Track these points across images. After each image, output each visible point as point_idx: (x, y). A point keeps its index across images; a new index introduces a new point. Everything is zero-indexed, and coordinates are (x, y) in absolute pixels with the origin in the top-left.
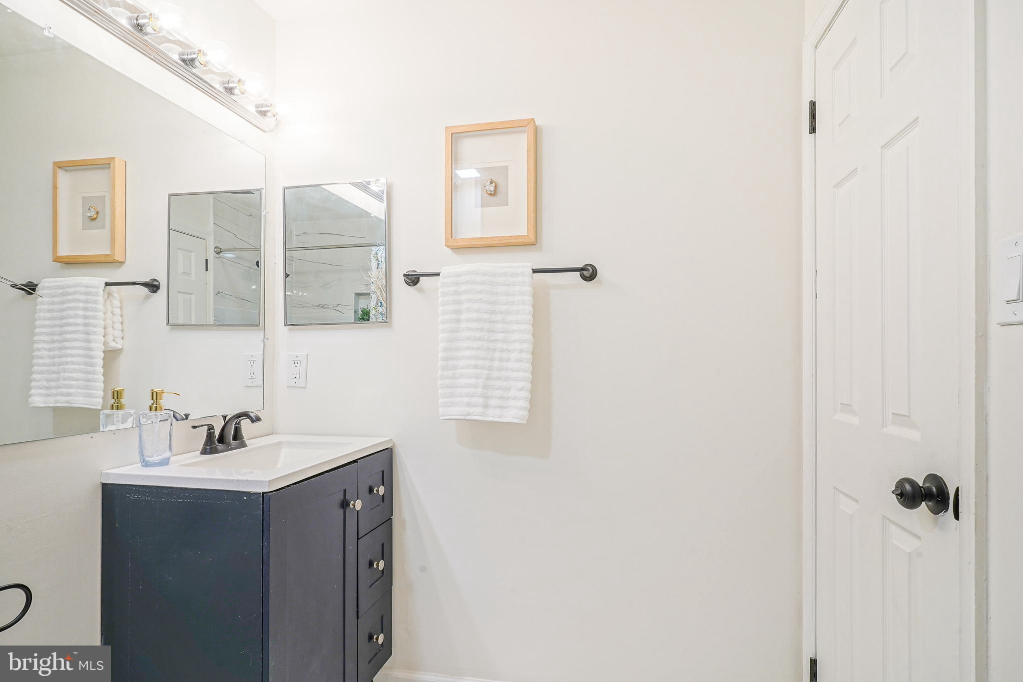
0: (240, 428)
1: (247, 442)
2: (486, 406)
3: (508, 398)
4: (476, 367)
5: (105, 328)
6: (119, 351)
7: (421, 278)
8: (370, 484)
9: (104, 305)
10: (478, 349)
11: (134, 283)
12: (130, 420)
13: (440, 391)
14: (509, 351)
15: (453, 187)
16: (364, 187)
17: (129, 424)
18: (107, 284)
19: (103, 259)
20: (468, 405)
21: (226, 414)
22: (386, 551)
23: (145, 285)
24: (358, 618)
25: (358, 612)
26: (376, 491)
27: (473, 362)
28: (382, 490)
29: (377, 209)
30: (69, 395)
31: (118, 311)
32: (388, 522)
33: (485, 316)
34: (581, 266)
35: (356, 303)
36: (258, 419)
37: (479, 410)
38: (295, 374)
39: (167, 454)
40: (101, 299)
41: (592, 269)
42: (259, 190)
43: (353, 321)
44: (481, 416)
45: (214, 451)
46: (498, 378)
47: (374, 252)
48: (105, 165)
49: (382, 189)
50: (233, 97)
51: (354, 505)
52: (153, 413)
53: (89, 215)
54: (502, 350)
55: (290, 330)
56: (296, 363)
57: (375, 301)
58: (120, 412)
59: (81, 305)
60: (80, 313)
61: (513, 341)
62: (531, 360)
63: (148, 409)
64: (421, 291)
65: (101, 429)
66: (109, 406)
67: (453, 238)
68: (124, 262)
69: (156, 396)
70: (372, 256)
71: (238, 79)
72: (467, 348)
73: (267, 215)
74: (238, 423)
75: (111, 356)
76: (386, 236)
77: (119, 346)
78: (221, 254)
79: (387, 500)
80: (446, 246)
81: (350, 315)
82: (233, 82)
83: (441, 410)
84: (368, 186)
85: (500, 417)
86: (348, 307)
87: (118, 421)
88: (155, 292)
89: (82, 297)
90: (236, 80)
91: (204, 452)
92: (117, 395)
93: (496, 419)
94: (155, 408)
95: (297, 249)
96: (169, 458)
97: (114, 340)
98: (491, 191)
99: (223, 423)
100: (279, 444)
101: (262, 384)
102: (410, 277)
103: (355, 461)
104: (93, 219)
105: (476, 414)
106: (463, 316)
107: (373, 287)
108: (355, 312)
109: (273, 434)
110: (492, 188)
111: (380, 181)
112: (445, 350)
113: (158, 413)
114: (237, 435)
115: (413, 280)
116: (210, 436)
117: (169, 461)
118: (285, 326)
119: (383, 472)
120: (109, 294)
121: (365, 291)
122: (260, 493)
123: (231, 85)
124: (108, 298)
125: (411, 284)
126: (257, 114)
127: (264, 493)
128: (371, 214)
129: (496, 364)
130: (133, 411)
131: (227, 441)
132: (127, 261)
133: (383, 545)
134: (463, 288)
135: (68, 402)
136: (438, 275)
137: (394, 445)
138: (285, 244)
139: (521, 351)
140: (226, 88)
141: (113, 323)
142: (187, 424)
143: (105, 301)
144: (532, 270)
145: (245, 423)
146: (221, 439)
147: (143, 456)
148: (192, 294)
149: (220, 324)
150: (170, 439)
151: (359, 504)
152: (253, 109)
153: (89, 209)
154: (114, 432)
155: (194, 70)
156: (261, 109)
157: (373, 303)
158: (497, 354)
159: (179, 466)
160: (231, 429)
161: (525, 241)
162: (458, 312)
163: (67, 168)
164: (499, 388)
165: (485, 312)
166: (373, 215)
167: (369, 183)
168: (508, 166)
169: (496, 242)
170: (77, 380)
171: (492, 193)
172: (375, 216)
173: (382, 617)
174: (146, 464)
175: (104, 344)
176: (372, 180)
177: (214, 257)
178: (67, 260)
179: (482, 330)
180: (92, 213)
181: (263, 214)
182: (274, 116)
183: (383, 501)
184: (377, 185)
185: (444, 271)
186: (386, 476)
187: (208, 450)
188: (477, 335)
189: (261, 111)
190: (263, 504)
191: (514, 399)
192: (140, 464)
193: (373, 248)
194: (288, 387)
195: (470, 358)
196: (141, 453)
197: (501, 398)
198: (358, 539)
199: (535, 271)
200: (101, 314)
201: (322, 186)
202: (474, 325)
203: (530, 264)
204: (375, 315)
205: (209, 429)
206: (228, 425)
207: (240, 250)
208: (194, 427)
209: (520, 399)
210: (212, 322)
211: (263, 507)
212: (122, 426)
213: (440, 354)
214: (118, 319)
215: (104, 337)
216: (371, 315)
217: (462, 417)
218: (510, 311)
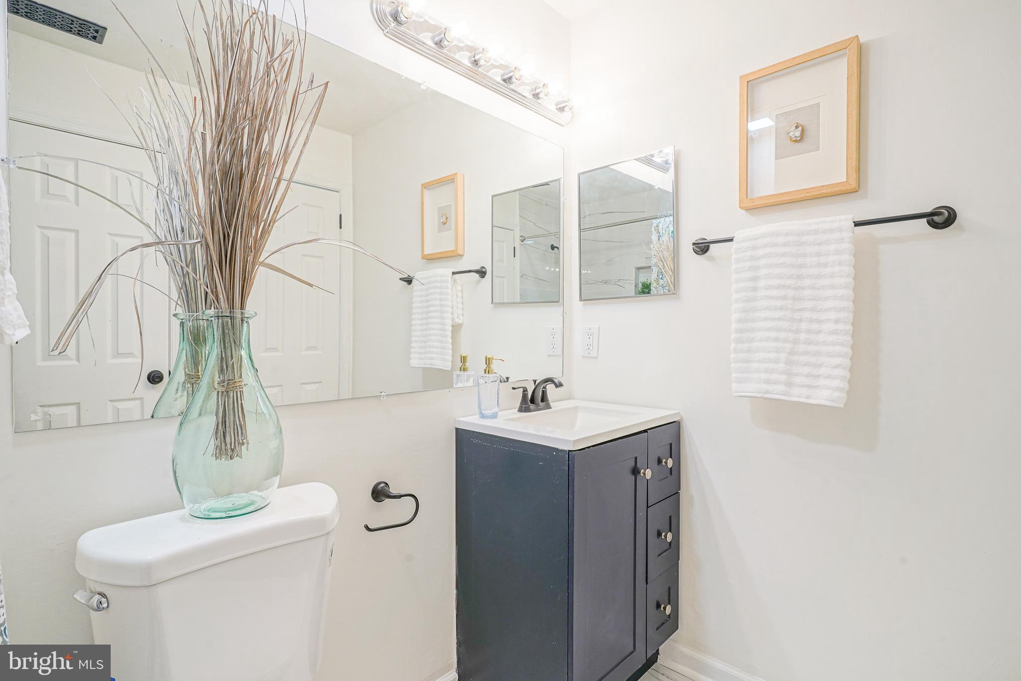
0: (546, 391)
1: (552, 404)
2: (789, 384)
3: (818, 377)
4: (777, 339)
5: (452, 308)
6: (461, 325)
7: (711, 246)
8: (659, 456)
9: (452, 290)
10: (779, 319)
11: (470, 271)
12: (471, 380)
13: (733, 365)
14: (820, 322)
15: (747, 141)
16: (648, 161)
17: (471, 383)
18: (454, 273)
19: (450, 254)
20: (768, 382)
21: (536, 379)
22: (673, 523)
23: (477, 272)
24: (647, 584)
25: (647, 577)
26: (665, 463)
27: (773, 334)
28: (670, 463)
29: (662, 181)
30: (432, 359)
31: (460, 294)
32: (674, 495)
33: (789, 282)
34: (929, 210)
35: (637, 277)
36: (561, 385)
37: (782, 388)
38: (589, 345)
39: (496, 409)
40: (450, 285)
41: (949, 212)
42: (558, 180)
43: (634, 295)
44: (783, 395)
45: (527, 410)
46: (806, 353)
47: (655, 225)
48: (450, 180)
49: (665, 159)
50: (539, 101)
51: (644, 474)
52: (487, 375)
53: (442, 221)
54: (811, 321)
55: (584, 305)
56: (590, 335)
57: (656, 273)
58: (466, 373)
59: (438, 290)
60: (438, 296)
61: (826, 310)
62: (851, 333)
63: (483, 372)
64: (712, 259)
65: (454, 386)
66: (459, 369)
67: (749, 197)
68: (463, 255)
69: (488, 361)
70: (653, 228)
71: (543, 84)
72: (766, 319)
73: (565, 201)
74: (545, 388)
75: (456, 328)
76: (673, 207)
77: (461, 322)
78: (524, 242)
79: (675, 474)
80: (740, 207)
81: (631, 289)
82: (539, 88)
83: (734, 385)
84: (651, 158)
85: (808, 397)
86: (628, 282)
87: (464, 380)
88: (483, 277)
89: (438, 284)
90: (541, 85)
91: (520, 410)
92: (464, 359)
93: (802, 400)
94: (488, 371)
95: (590, 229)
96: (497, 413)
97: (458, 317)
98: (796, 137)
99: (534, 387)
100: (576, 408)
101: (561, 353)
102: (700, 245)
103: (645, 431)
104: (445, 223)
105: (777, 391)
106: (762, 283)
107: (654, 261)
108: (635, 286)
109: (570, 399)
110: (798, 133)
111: (664, 152)
112: (739, 321)
113: (490, 375)
114: (544, 398)
115: (702, 248)
116: (525, 398)
117: (497, 415)
118: (580, 301)
119: (671, 444)
120: (455, 281)
121: (644, 265)
122: (566, 451)
123: (537, 91)
124: (454, 284)
125: (700, 253)
126: (556, 111)
127: (569, 451)
128: (655, 186)
129: (803, 336)
130: (473, 373)
131: (537, 402)
132: (465, 254)
133: (670, 517)
134: (761, 252)
135: (431, 364)
136: (731, 240)
137: (682, 419)
138: (580, 226)
139: (837, 321)
140: (534, 95)
141: (457, 303)
142: (508, 386)
143: (452, 287)
144: (854, 222)
145: (550, 388)
146: (533, 401)
147: (480, 409)
148: (504, 277)
149: (525, 301)
150: (498, 397)
151: (649, 474)
152: (553, 108)
153: (442, 216)
154: (462, 388)
155: (512, 86)
156: (560, 106)
157: (654, 276)
158: (804, 326)
159: (505, 420)
160: (539, 392)
161: (843, 188)
162: (755, 279)
163: (429, 187)
164: (806, 364)
165: (789, 278)
166: (656, 188)
167: (652, 156)
168: (819, 103)
169: (803, 195)
170: (436, 348)
171: (798, 139)
172: (659, 188)
173: (669, 588)
174: (483, 416)
175: (452, 320)
176: (656, 152)
177: (520, 244)
178: (429, 257)
179: (785, 298)
180: (443, 220)
181: (562, 200)
182: (571, 109)
183: (671, 474)
184: (660, 156)
185: (738, 235)
186: (674, 449)
187: (523, 409)
188: (779, 303)
189: (560, 108)
190: (569, 461)
191: (827, 378)
192: (479, 416)
193: (654, 221)
194: (583, 357)
195: (769, 329)
196: (479, 406)
197: (808, 375)
198: (648, 507)
199: (857, 224)
200: (450, 297)
201: (610, 167)
202: (774, 293)
203: (851, 216)
204: (656, 288)
205: (524, 391)
206: (538, 388)
207: (538, 236)
208: (514, 388)
209: (835, 378)
210: (518, 300)
211: (569, 463)
212: (467, 384)
213: (734, 326)
214: (460, 300)
215: (452, 314)
216: (652, 288)
217: (760, 395)
218: (822, 274)
